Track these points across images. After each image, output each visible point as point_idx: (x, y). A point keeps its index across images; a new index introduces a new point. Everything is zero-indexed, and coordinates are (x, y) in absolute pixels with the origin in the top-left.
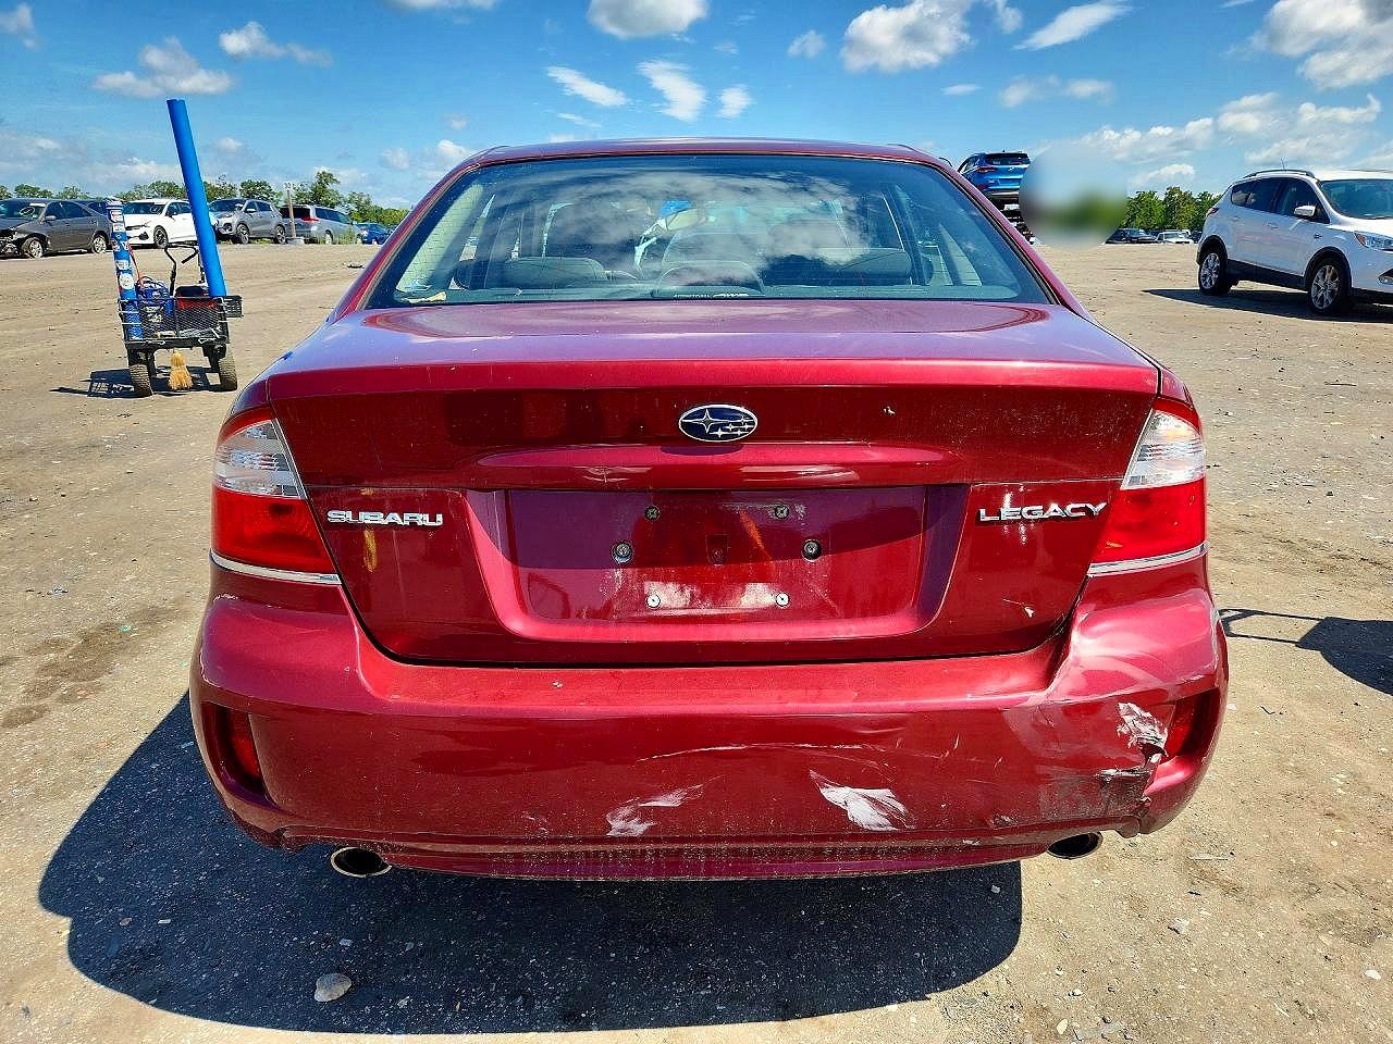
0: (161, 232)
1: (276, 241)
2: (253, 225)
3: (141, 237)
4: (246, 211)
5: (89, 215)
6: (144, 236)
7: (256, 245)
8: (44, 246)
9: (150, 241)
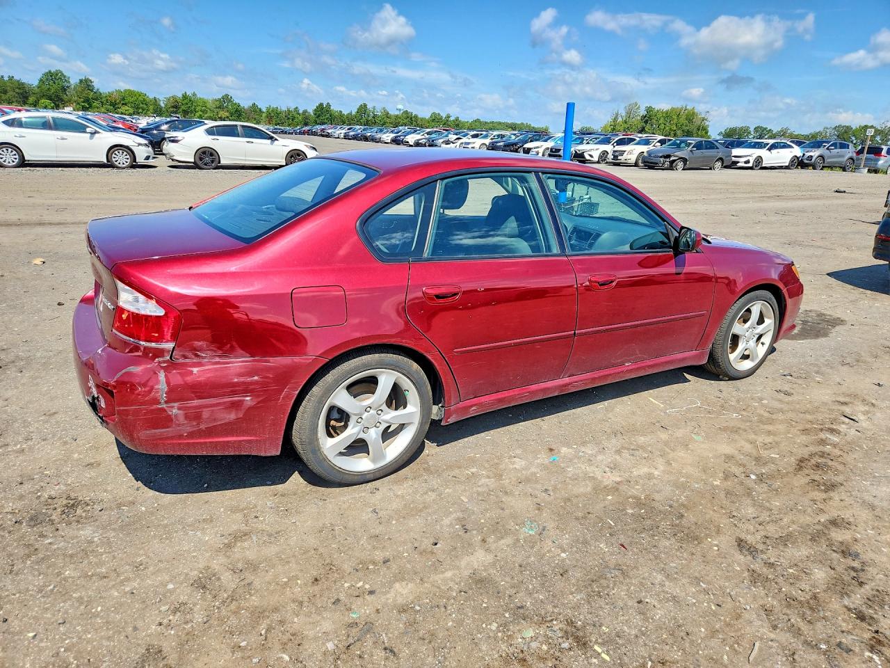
0: (759, 160)
1: (844, 170)
2: (829, 157)
3: (746, 162)
4: (828, 149)
5: (718, 148)
6: (748, 162)
7: (826, 172)
8: (685, 164)
9: (750, 165)
